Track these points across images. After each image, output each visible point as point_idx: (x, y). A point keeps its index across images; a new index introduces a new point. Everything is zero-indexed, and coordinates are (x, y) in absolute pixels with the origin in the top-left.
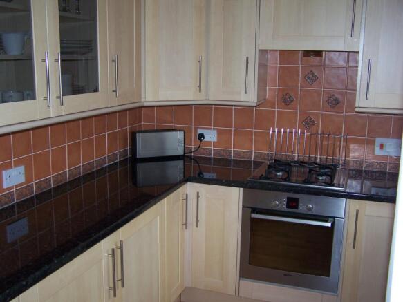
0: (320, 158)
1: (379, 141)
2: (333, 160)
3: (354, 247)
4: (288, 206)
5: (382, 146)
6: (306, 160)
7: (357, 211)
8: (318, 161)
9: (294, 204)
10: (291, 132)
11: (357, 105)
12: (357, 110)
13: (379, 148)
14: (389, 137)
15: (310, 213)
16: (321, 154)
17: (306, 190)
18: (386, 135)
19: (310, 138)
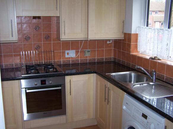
0: (44, 62)
1: (67, 52)
2: (50, 61)
3: (70, 95)
4: (42, 84)
5: (68, 54)
6: (38, 63)
7: (70, 80)
8: (43, 63)
9: (44, 83)
10: (30, 53)
11: (61, 38)
12: (61, 40)
13: (67, 54)
14: (70, 50)
15: (51, 85)
16: (44, 60)
17: (49, 75)
18: (69, 49)
19: (39, 54)
